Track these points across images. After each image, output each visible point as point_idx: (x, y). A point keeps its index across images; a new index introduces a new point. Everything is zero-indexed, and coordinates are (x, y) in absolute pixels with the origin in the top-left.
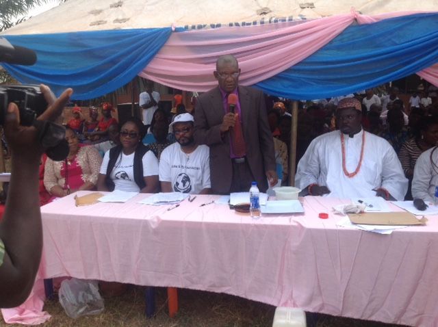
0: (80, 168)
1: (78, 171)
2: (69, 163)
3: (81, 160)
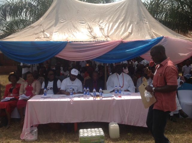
0: (32, 87)
1: (32, 89)
2: (29, 86)
3: (33, 85)
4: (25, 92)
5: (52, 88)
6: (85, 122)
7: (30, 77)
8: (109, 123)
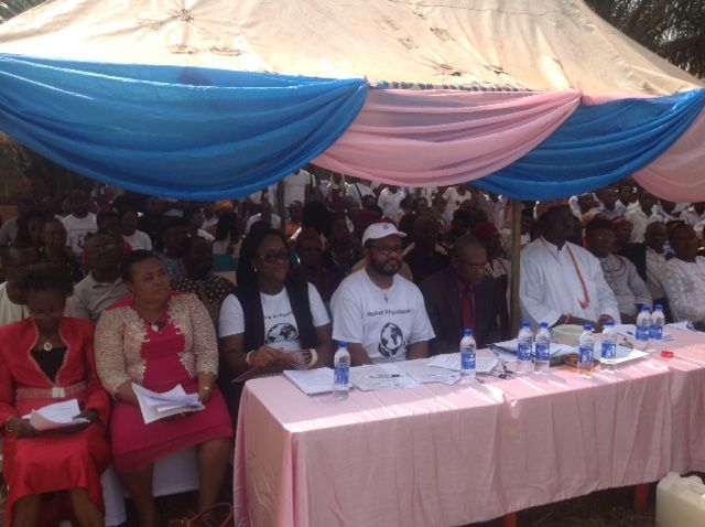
4: (141, 369)
5: (290, 327)
6: (563, 498)
7: (156, 279)
8: (656, 483)
